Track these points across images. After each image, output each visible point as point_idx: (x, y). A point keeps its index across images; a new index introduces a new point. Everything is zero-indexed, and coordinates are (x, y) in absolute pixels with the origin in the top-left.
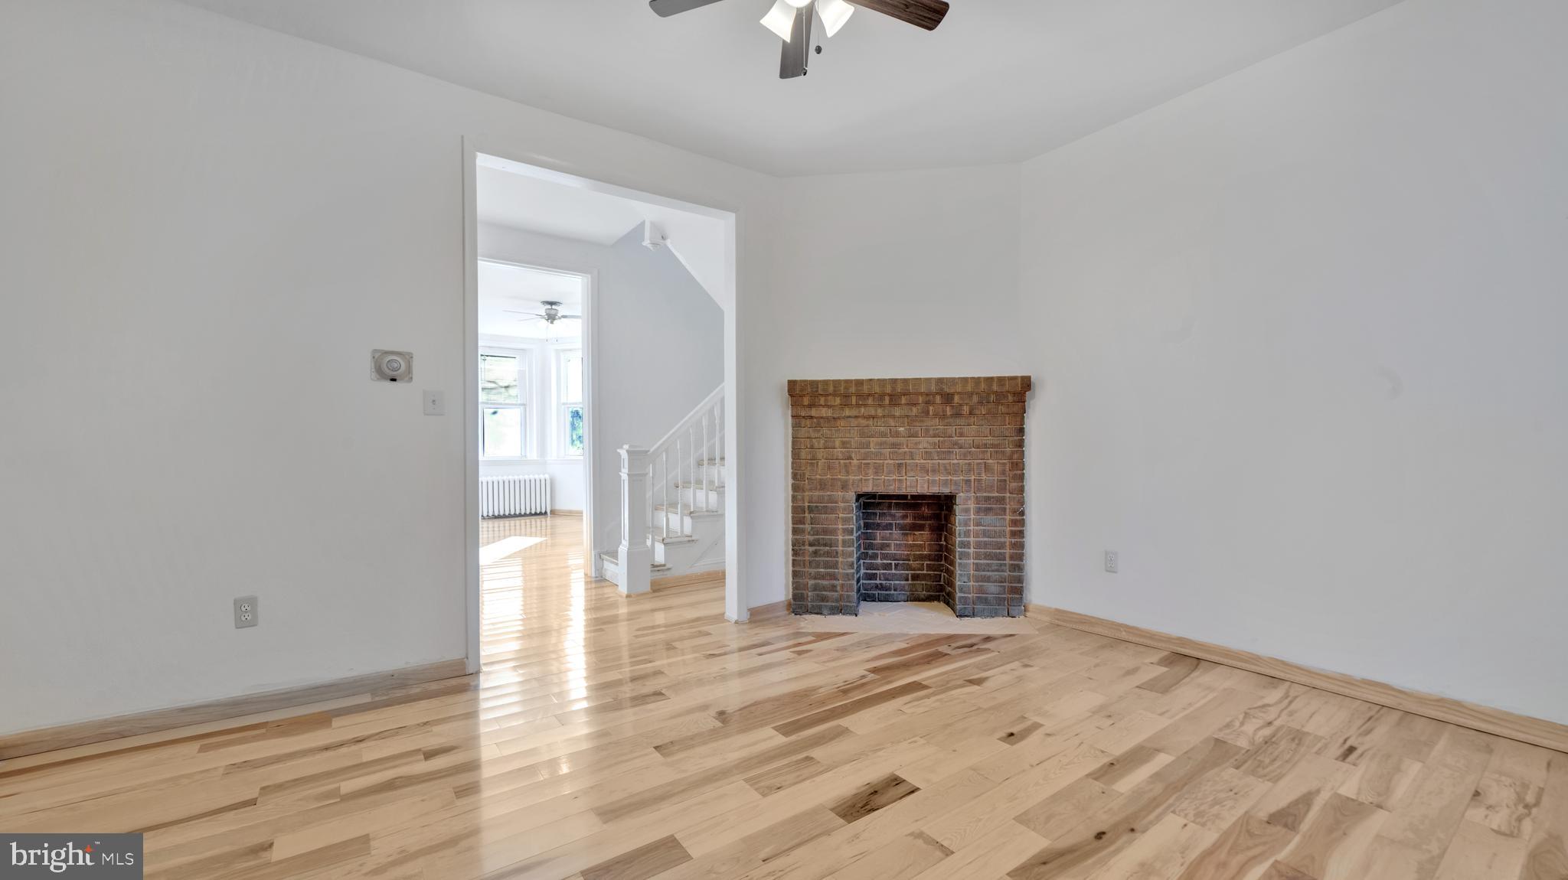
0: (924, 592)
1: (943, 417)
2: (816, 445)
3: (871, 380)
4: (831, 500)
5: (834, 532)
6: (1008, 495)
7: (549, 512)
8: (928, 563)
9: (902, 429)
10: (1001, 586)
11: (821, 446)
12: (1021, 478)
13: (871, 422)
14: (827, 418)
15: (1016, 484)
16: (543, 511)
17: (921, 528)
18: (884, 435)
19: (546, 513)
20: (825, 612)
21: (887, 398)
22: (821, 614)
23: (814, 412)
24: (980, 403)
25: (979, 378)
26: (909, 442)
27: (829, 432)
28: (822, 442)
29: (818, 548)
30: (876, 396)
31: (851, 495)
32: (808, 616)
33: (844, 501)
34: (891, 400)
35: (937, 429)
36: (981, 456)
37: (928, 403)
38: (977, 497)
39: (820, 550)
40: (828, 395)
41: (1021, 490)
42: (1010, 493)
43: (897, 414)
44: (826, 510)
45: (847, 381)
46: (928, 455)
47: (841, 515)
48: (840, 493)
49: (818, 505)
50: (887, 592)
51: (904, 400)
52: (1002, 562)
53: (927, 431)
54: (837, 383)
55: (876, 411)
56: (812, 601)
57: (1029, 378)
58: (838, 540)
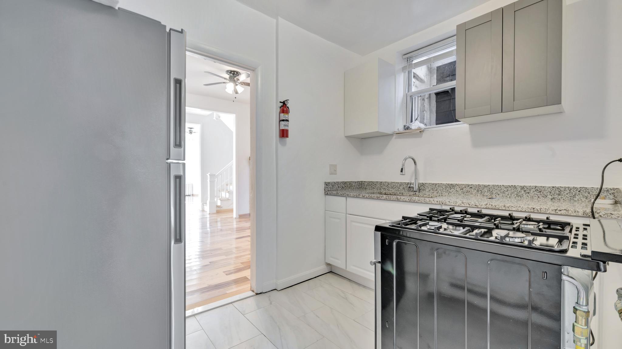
7: (191, 195)
16: (189, 195)
19: (190, 195)
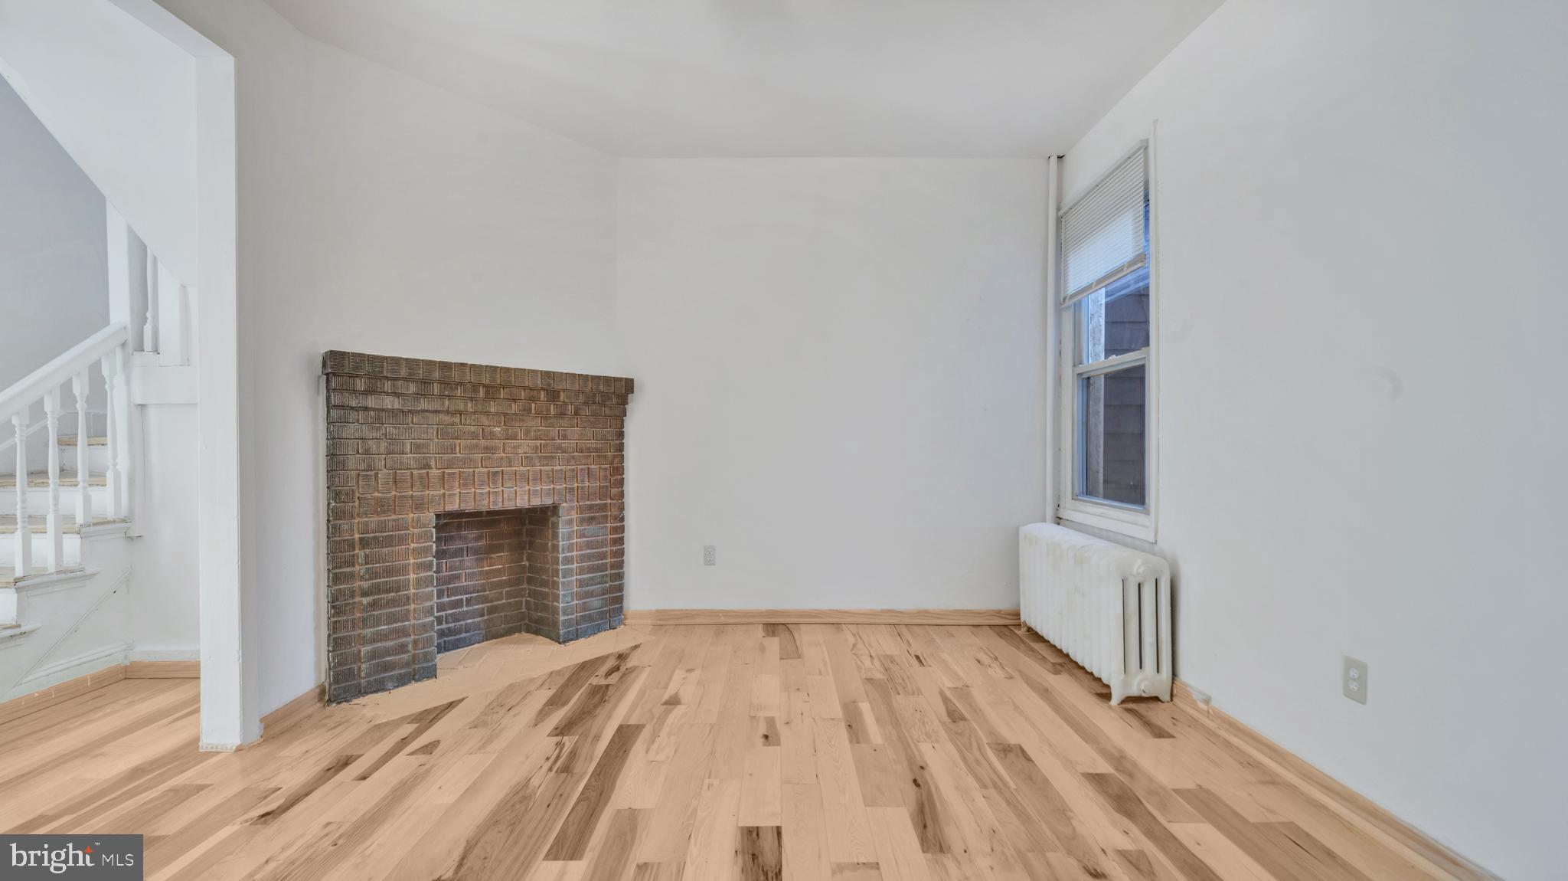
0: (503, 626)
1: (544, 416)
2: (374, 449)
3: (462, 364)
4: (399, 526)
5: (403, 570)
6: (609, 501)
8: (508, 589)
9: (497, 429)
10: (602, 599)
11: (382, 450)
12: (621, 483)
13: (457, 419)
14: (392, 411)
15: (616, 489)
17: (498, 549)
18: (474, 436)
20: (390, 685)
21: (482, 391)
22: (383, 690)
23: (371, 402)
24: (586, 403)
25: (587, 376)
26: (506, 446)
27: (394, 431)
28: (384, 444)
29: (376, 597)
30: (468, 386)
31: (430, 517)
32: (361, 698)
33: (418, 524)
34: (487, 393)
35: (539, 431)
36: (584, 461)
37: (533, 399)
38: (580, 506)
39: (381, 599)
40: (397, 379)
41: (621, 495)
42: (611, 499)
43: (492, 410)
44: (389, 541)
45: (430, 364)
46: (528, 461)
47: (412, 545)
48: (411, 515)
49: (377, 534)
50: (456, 637)
51: (503, 394)
52: (603, 573)
53: (527, 432)
54: (412, 363)
55: (466, 405)
56: (368, 675)
57: (632, 381)
58: (409, 581)
